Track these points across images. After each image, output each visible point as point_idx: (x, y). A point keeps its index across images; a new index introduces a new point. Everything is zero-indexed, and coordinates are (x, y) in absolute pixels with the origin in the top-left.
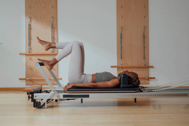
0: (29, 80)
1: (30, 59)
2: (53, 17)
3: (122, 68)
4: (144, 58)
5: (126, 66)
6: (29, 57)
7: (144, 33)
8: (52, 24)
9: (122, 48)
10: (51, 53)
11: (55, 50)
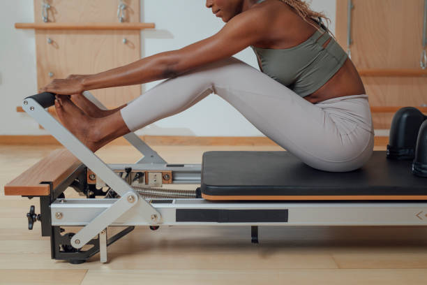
1: (51, 42)
6: (48, 37)
10: (118, 23)
11: (133, 13)
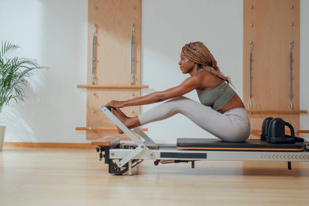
0: (92, 130)
1: (95, 95)
2: (134, 25)
3: (252, 113)
4: (292, 97)
5: (259, 109)
6: (93, 92)
7: (291, 54)
8: (133, 36)
9: (251, 78)
10: (129, 85)
11: (137, 80)
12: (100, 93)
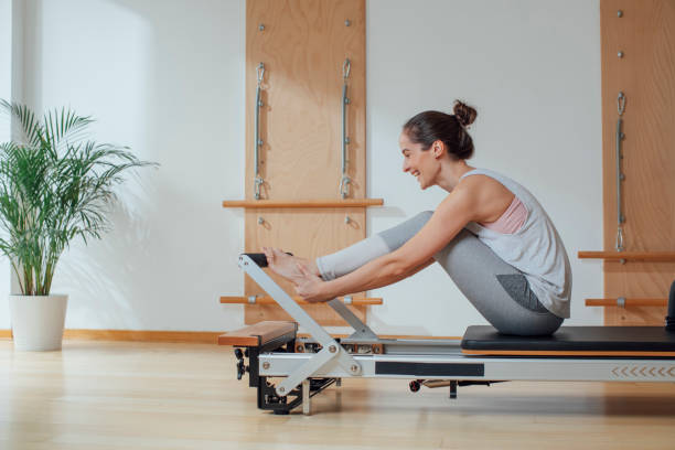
0: (256, 302)
1: (263, 222)
6: (260, 215)
8: (346, 87)
10: (340, 199)
11: (358, 187)
12: (274, 218)
